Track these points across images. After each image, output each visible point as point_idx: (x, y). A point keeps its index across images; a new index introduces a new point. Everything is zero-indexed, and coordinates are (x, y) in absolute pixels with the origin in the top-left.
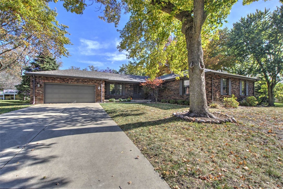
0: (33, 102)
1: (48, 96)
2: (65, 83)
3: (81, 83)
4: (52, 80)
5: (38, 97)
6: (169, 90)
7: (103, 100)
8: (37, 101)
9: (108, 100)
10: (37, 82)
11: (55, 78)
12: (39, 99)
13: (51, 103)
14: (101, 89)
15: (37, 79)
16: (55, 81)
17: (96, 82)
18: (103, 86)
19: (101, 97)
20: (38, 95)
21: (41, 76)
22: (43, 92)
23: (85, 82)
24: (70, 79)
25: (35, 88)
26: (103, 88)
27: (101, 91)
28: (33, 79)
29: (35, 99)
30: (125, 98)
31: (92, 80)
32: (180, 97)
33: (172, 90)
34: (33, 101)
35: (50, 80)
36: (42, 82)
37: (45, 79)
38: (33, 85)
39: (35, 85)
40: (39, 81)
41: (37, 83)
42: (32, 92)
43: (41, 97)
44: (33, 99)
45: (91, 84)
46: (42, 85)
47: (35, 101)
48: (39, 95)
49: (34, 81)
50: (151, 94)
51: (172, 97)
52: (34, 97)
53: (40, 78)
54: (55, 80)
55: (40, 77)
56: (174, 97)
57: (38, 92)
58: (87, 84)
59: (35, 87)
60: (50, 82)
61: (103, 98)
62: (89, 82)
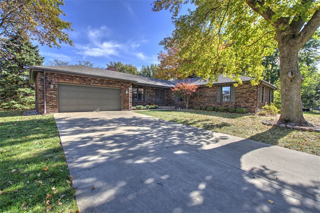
0: (44, 111)
1: (63, 101)
2: (86, 84)
3: (106, 84)
4: (70, 79)
5: (51, 103)
6: (201, 97)
7: (130, 107)
8: (49, 109)
9: (135, 108)
10: (48, 81)
11: (73, 77)
12: (52, 106)
13: (69, 112)
14: (128, 94)
15: (48, 77)
16: (74, 81)
17: (122, 84)
18: (130, 90)
19: (128, 104)
20: (50, 101)
21: (54, 73)
22: (57, 97)
23: (111, 84)
24: (92, 79)
25: (46, 90)
26: (130, 92)
27: (128, 96)
28: (42, 77)
29: (46, 106)
30: (147, 104)
31: (118, 82)
32: (217, 104)
33: (206, 96)
34: (44, 109)
35: (67, 80)
36: (55, 81)
37: (60, 77)
38: (43, 86)
39: (46, 86)
40: (51, 80)
41: (48, 83)
42: (41, 96)
43: (55, 103)
44: (44, 106)
45: (117, 86)
46: (55, 86)
47: (47, 109)
48: (52, 100)
49: (44, 80)
50: (174, 100)
51: (206, 103)
52: (45, 104)
53: (53, 76)
54: (72, 80)
55: (52, 74)
56: (209, 104)
57: (49, 95)
58: (112, 86)
59: (46, 88)
60: (67, 82)
61: (130, 105)
62: (115, 84)
